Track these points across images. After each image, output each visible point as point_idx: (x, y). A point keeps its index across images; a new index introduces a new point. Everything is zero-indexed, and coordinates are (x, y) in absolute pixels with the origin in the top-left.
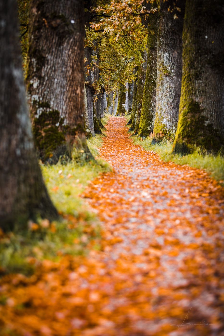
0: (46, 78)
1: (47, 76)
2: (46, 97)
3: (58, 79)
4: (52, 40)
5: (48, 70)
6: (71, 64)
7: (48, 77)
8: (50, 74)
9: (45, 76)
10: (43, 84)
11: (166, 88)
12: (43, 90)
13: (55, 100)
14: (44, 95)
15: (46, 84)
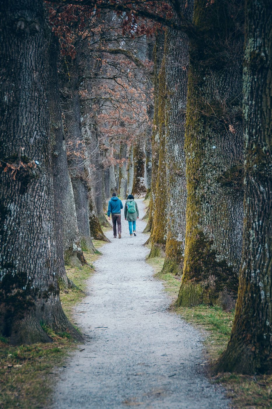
0: (9, 233)
1: (10, 229)
2: (10, 256)
3: (23, 233)
4: (15, 186)
5: (11, 223)
6: (38, 214)
7: (11, 231)
8: (14, 228)
9: (7, 230)
10: (6, 240)
11: (179, 191)
12: (7, 248)
13: (21, 259)
14: (8, 252)
15: (10, 239)
